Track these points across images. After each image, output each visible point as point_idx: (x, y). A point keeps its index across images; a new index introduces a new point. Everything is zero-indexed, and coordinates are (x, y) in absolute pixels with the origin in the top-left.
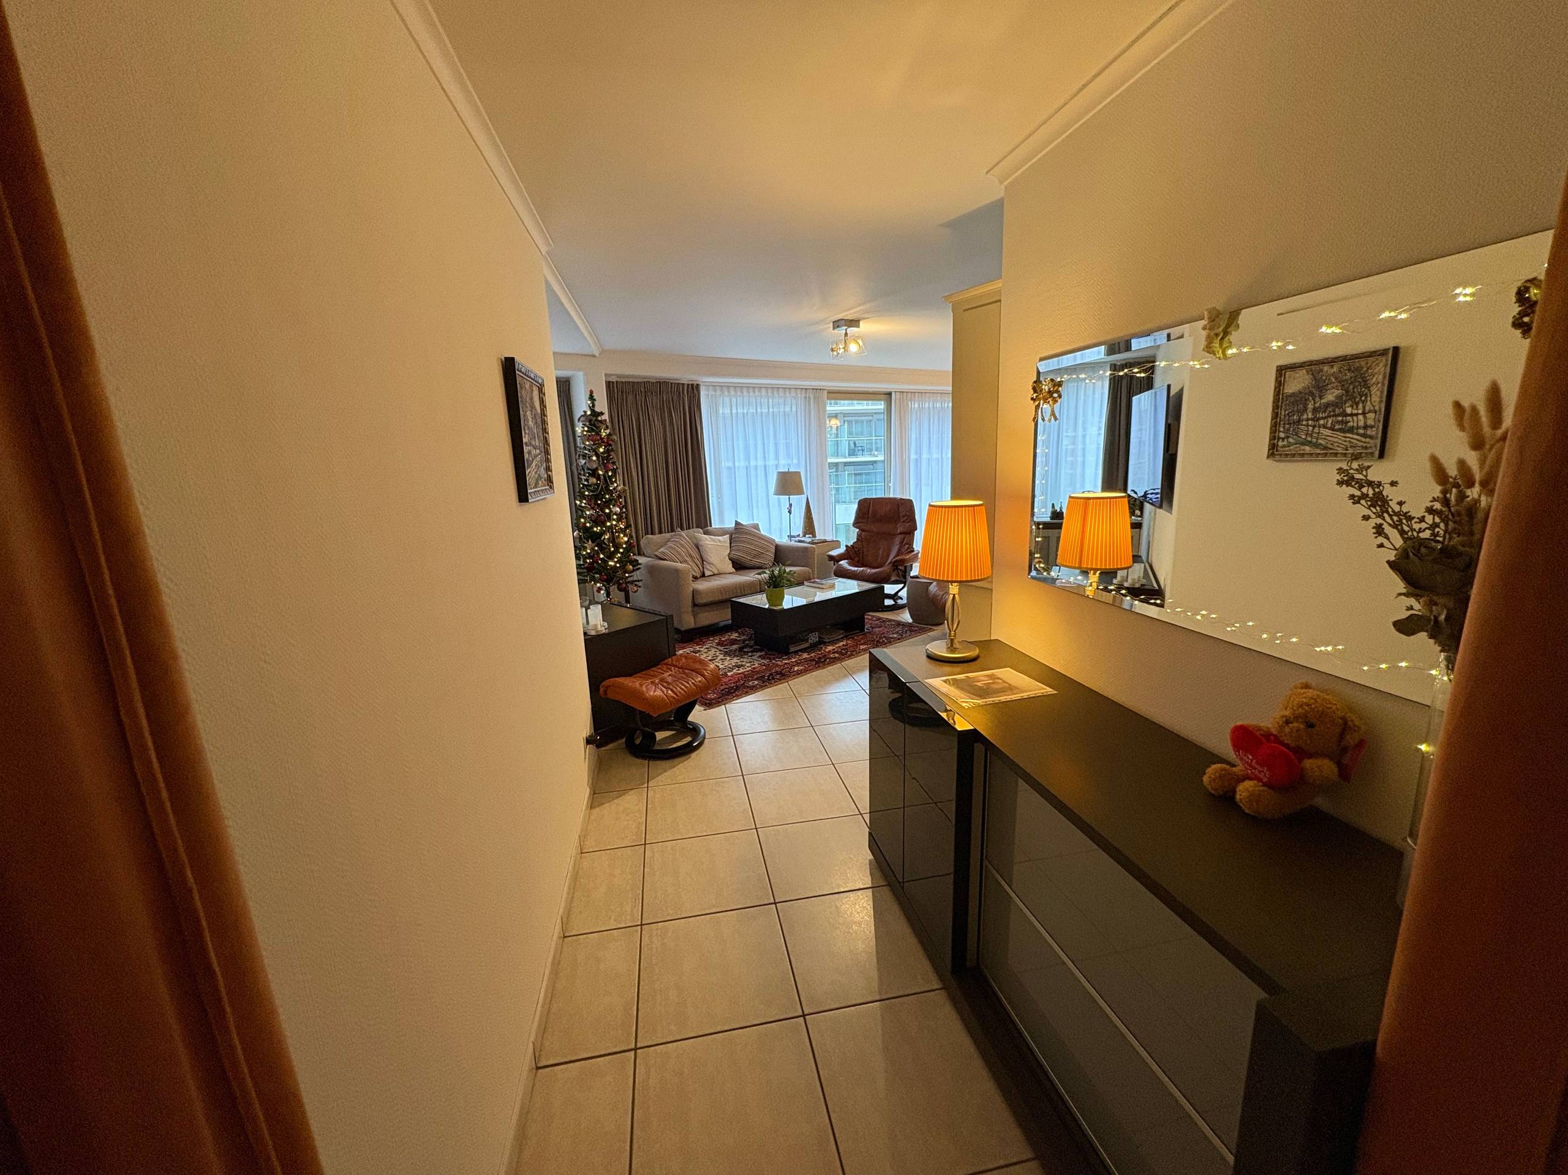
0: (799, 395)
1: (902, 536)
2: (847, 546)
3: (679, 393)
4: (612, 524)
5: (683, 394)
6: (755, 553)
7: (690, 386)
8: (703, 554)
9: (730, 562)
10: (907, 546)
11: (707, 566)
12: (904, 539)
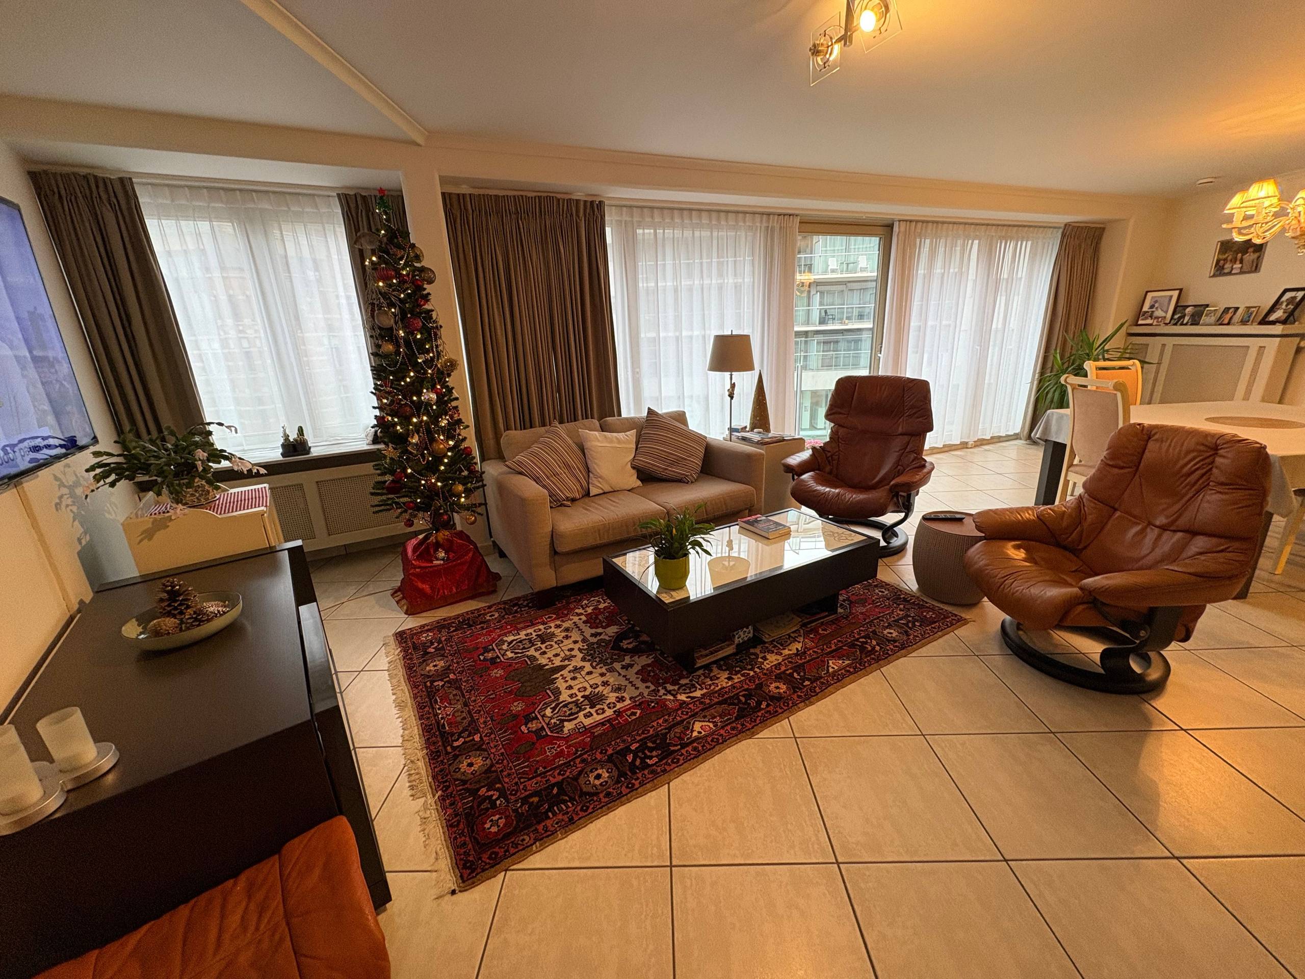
0: (758, 224)
1: (906, 438)
2: (814, 449)
3: (571, 215)
4: (422, 421)
5: (578, 215)
6: (672, 458)
7: (589, 204)
8: (589, 462)
9: (634, 472)
10: (913, 456)
11: (593, 480)
12: (908, 443)
